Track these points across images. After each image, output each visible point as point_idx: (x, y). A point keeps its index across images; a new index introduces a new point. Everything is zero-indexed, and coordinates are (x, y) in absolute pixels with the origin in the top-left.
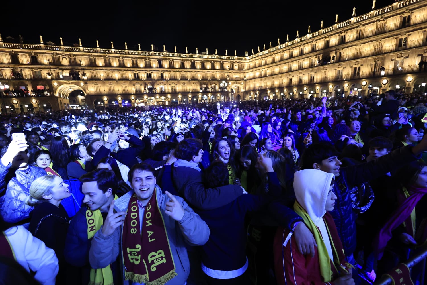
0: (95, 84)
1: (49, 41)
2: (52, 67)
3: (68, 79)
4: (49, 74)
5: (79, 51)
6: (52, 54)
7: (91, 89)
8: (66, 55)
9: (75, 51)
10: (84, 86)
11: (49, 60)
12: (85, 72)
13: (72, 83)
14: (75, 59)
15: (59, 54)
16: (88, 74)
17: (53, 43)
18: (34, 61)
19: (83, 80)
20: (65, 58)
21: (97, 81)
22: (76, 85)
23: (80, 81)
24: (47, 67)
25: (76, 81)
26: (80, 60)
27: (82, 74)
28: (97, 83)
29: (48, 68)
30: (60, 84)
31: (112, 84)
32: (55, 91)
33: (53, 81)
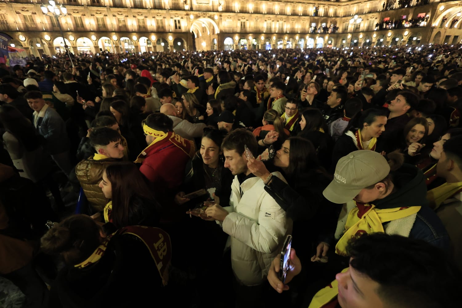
32: (435, 19)
33: (441, 4)
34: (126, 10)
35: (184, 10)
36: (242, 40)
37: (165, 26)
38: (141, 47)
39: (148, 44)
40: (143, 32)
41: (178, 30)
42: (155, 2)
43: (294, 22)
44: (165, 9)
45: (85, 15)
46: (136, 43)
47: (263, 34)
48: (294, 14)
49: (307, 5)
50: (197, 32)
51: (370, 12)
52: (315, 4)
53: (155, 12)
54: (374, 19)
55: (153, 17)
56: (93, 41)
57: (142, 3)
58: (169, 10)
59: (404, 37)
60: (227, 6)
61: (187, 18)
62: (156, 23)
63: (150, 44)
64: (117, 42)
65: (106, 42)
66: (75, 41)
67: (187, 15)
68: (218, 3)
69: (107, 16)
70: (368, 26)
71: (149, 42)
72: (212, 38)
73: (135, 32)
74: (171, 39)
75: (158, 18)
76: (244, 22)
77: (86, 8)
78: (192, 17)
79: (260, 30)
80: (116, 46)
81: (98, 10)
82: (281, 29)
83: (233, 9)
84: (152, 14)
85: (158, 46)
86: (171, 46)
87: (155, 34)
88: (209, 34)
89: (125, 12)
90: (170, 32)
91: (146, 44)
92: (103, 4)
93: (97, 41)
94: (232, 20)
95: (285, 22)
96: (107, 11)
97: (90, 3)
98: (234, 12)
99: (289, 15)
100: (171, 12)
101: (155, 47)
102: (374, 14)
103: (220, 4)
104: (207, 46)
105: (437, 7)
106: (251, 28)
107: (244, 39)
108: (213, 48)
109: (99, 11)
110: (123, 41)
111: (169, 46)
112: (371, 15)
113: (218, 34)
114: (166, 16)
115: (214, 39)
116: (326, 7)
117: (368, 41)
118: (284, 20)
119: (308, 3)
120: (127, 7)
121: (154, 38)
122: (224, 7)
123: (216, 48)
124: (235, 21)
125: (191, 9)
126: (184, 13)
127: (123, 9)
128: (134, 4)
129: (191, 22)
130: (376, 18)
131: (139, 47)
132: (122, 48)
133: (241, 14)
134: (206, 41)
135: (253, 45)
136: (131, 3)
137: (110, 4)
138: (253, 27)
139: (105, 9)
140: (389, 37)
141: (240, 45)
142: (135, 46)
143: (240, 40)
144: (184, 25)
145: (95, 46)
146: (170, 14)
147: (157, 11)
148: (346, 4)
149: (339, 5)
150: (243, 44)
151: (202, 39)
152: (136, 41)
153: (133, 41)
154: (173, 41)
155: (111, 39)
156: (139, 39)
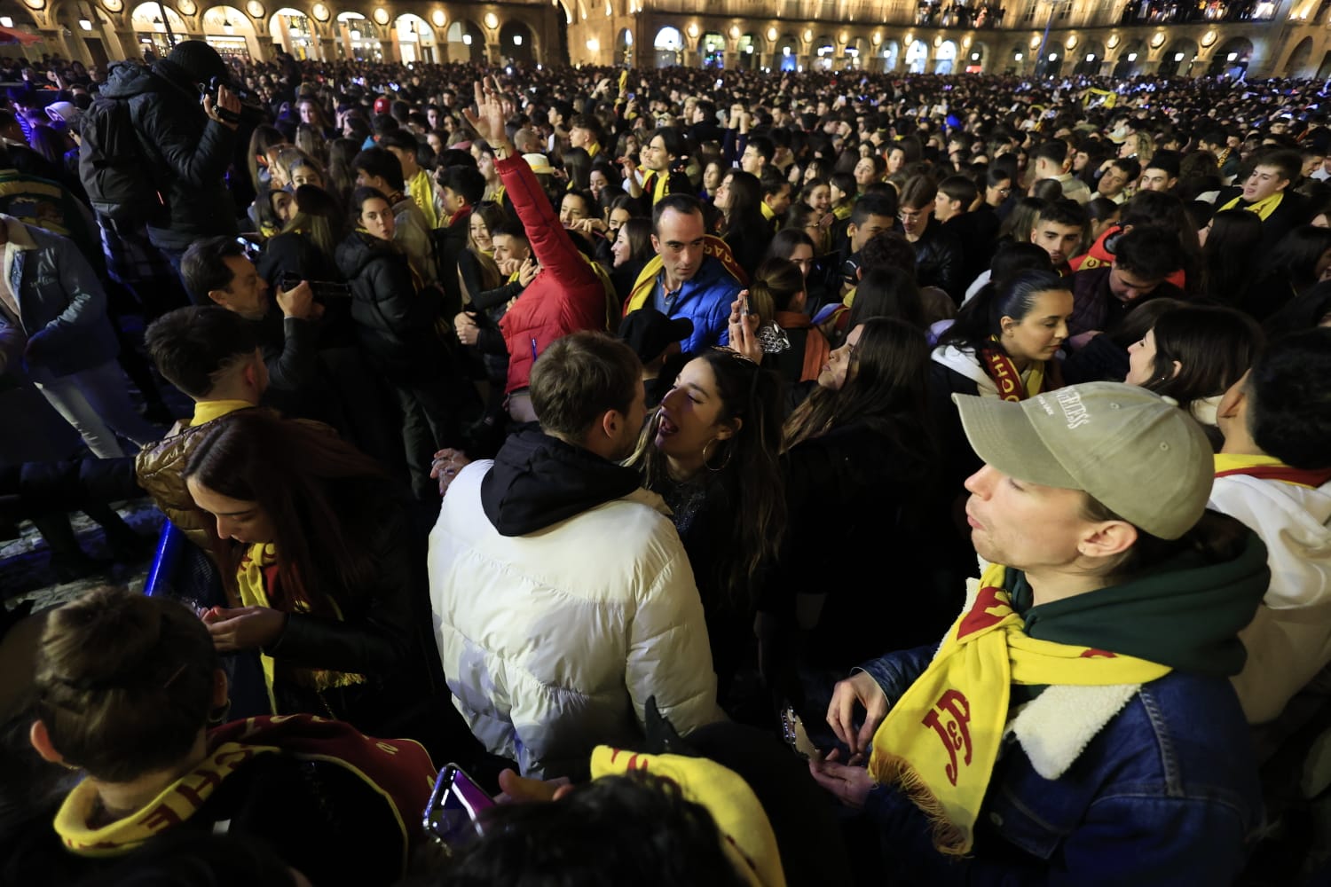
36: (709, 38)
38: (402, 47)
39: (422, 36)
46: (384, 31)
47: (775, 23)
50: (573, 7)
56: (255, 21)
59: (1201, 50)
63: (429, 37)
64: (328, 25)
65: (292, 27)
66: (197, 16)
71: (425, 30)
72: (618, 28)
74: (492, 23)
79: (765, 9)
80: (325, 37)
82: (829, 8)
85: (452, 46)
86: (492, 47)
87: (445, 4)
88: (609, 12)
90: (490, 2)
91: (416, 37)
93: (265, 21)
101: (443, 48)
104: (602, 52)
107: (717, 34)
108: (619, 58)
110: (345, 24)
111: (487, 45)
113: (637, 15)
115: (623, 31)
117: (1090, 58)
121: (440, 17)
123: (629, 58)
131: (394, 46)
132: (343, 45)
134: (599, 34)
135: (744, 54)
140: (1156, 48)
141: (703, 54)
142: (382, 43)
143: (703, 37)
145: (261, 35)
150: (711, 48)
151: (587, 30)
152: (386, 24)
153: (378, 26)
154: (498, 30)
155: (308, 17)
156: (395, 19)
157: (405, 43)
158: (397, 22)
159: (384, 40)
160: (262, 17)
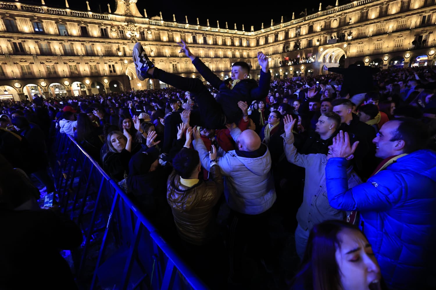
0: (359, 44)
1: (328, 6)
2: (322, 33)
3: (332, 43)
4: (318, 41)
5: (353, 7)
6: (325, 19)
7: (354, 50)
8: (337, 16)
9: (348, 9)
10: (347, 48)
11: (321, 27)
12: (351, 31)
13: (336, 46)
14: (345, 18)
15: (331, 17)
16: (355, 33)
17: (331, 7)
18: (311, 30)
19: (347, 41)
20: (336, 19)
21: (362, 40)
22: (339, 47)
23: (343, 43)
24: (318, 33)
25: (340, 44)
26: (351, 17)
27: (348, 34)
28: (362, 41)
29: (319, 35)
30: (325, 49)
31: (381, 40)
32: (319, 57)
33: (320, 47)
34: (56, 57)
35: (118, 56)
37: (99, 71)
38: (74, 91)
39: (81, 88)
40: (75, 77)
41: (113, 73)
42: (87, 50)
43: (218, 63)
44: (98, 56)
45: (6, 64)
46: (68, 88)
47: (194, 74)
48: (217, 57)
49: (226, 50)
50: (131, 75)
51: (274, 54)
52: (231, 49)
53: (87, 58)
54: (278, 58)
55: (86, 63)
56: (17, 89)
57: (74, 51)
58: (102, 56)
59: (302, 70)
60: (158, 52)
61: (121, 63)
62: (90, 68)
63: (84, 87)
64: (46, 88)
65: (32, 89)
67: (121, 60)
68: (150, 50)
69: (33, 63)
70: (274, 63)
71: (82, 86)
73: (66, 77)
74: (106, 81)
75: (90, 64)
76: (176, 65)
77: (8, 57)
78: (126, 62)
79: (190, 70)
80: (45, 91)
81: (22, 59)
83: (164, 54)
84: (84, 60)
85: (92, 89)
86: (107, 88)
87: (89, 78)
89: (55, 59)
90: (105, 76)
91: (79, 88)
92: (29, 53)
93: (21, 89)
94: (164, 63)
95: (210, 63)
96: (34, 59)
97: (12, 52)
98: (166, 57)
99: (213, 58)
100: (104, 58)
101: (89, 90)
102: (277, 55)
103: (152, 51)
104: (143, 86)
105: (318, 49)
106: (182, 69)
108: (149, 88)
109: (24, 59)
110: (52, 87)
111: (105, 88)
112: (274, 56)
114: (100, 62)
116: (241, 51)
117: (277, 75)
118: (209, 62)
119: (226, 49)
120: (56, 55)
121: (88, 82)
122: (156, 53)
123: (152, 87)
124: (167, 64)
125: (125, 55)
126: (119, 58)
127: (52, 56)
128: (64, 52)
129: (126, 66)
130: (279, 58)
131: (72, 91)
132: (52, 93)
133: (172, 58)
136: (61, 51)
137: (37, 52)
138: (184, 68)
139: (31, 57)
140: (291, 71)
142: (67, 91)
144: (119, 69)
145: (19, 93)
146: (104, 60)
147: (90, 58)
148: (255, 48)
149: (250, 50)
151: (137, 81)
152: (69, 85)
153: (65, 86)
154: (108, 83)
155: (38, 86)
156: (72, 84)
157: (75, 90)
158: (72, 85)
159: (68, 90)
160: (20, 88)
